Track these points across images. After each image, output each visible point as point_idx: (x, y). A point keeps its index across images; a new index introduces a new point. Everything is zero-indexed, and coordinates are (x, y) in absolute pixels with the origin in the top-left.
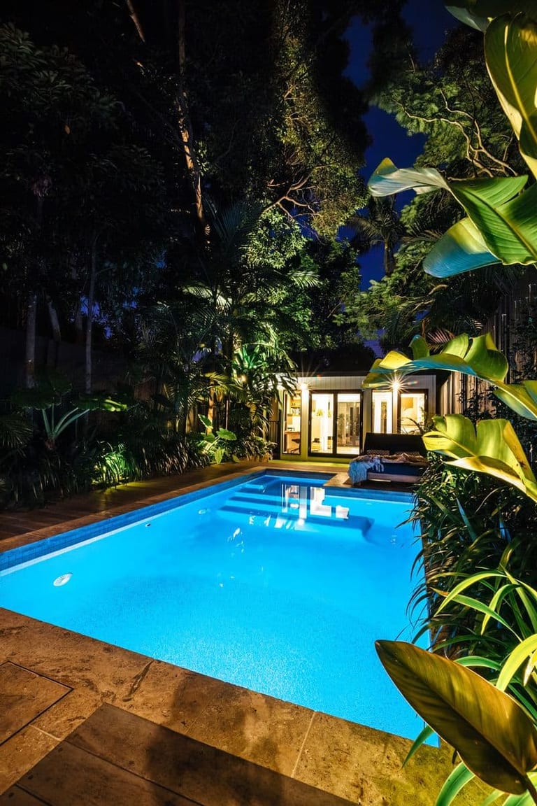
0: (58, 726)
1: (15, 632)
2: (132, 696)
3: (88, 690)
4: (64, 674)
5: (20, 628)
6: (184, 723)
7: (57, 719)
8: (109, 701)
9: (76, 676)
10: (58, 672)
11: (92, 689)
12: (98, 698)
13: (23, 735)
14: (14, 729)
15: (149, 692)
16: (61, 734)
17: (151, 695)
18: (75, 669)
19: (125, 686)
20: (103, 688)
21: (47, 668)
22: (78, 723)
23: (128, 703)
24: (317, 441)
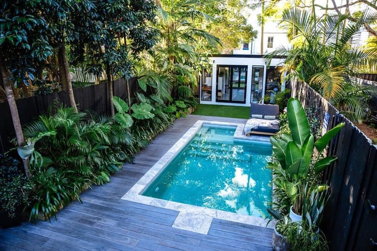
2: (217, 216)
3: (208, 216)
7: (207, 221)
8: (214, 217)
9: (203, 214)
10: (200, 213)
12: (211, 217)
17: (221, 216)
21: (197, 213)
22: (211, 221)
24: (220, 91)
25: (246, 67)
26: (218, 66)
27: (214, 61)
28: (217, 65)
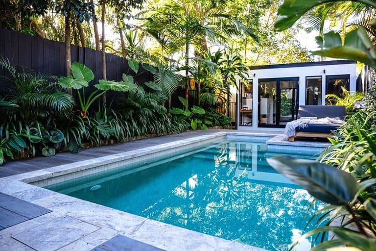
0: (94, 241)
1: (69, 204)
2: (135, 233)
3: (110, 229)
4: (97, 221)
5: (72, 202)
6: (164, 245)
7: (93, 239)
8: (121, 234)
9: (103, 223)
10: (93, 221)
11: (112, 228)
12: (116, 232)
13: (76, 243)
14: (71, 241)
15: (144, 232)
16: (95, 244)
17: (145, 233)
18: (102, 220)
19: (130, 229)
20: (118, 228)
21: (87, 219)
22: (104, 241)
23: (132, 235)
24: (264, 116)
25: (297, 79)
26: (260, 81)
27: (255, 74)
28: (259, 79)
